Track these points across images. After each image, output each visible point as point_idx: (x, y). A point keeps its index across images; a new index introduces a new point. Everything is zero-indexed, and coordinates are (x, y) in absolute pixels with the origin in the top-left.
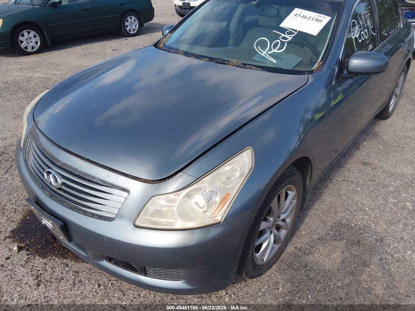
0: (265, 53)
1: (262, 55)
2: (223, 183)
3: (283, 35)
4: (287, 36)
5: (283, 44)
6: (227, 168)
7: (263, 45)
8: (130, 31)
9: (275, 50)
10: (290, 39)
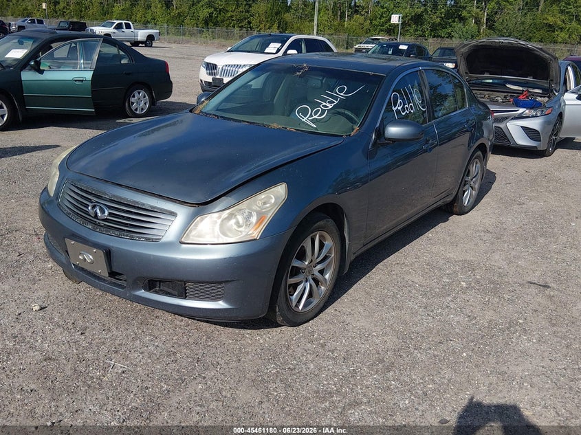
0: (305, 119)
1: (303, 120)
2: (260, 207)
3: (324, 104)
4: (328, 105)
5: (323, 111)
6: (263, 196)
7: (305, 112)
8: (136, 110)
9: (316, 117)
10: (331, 107)
